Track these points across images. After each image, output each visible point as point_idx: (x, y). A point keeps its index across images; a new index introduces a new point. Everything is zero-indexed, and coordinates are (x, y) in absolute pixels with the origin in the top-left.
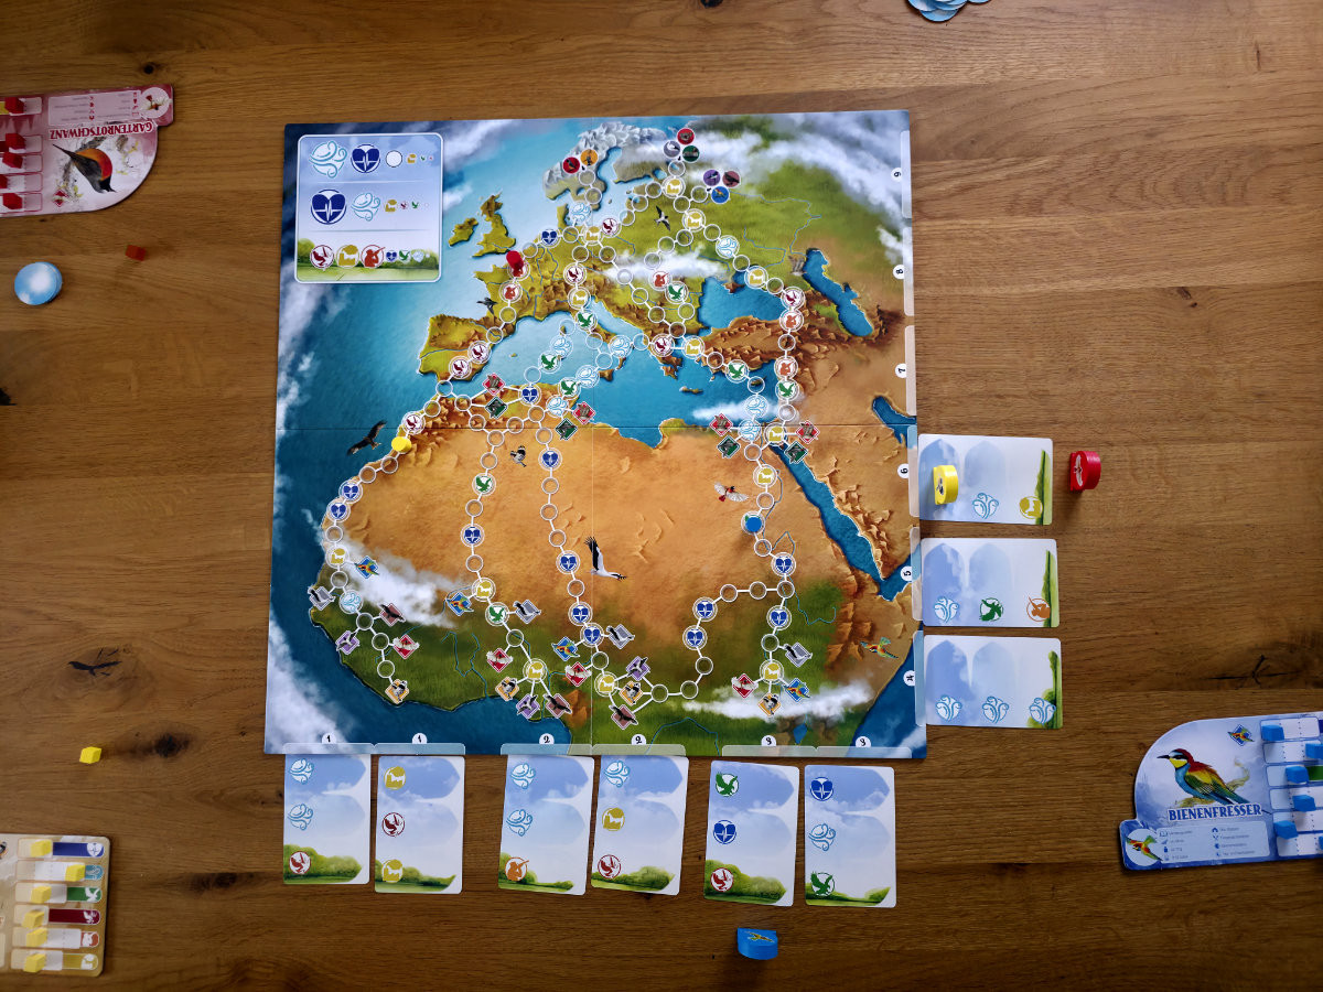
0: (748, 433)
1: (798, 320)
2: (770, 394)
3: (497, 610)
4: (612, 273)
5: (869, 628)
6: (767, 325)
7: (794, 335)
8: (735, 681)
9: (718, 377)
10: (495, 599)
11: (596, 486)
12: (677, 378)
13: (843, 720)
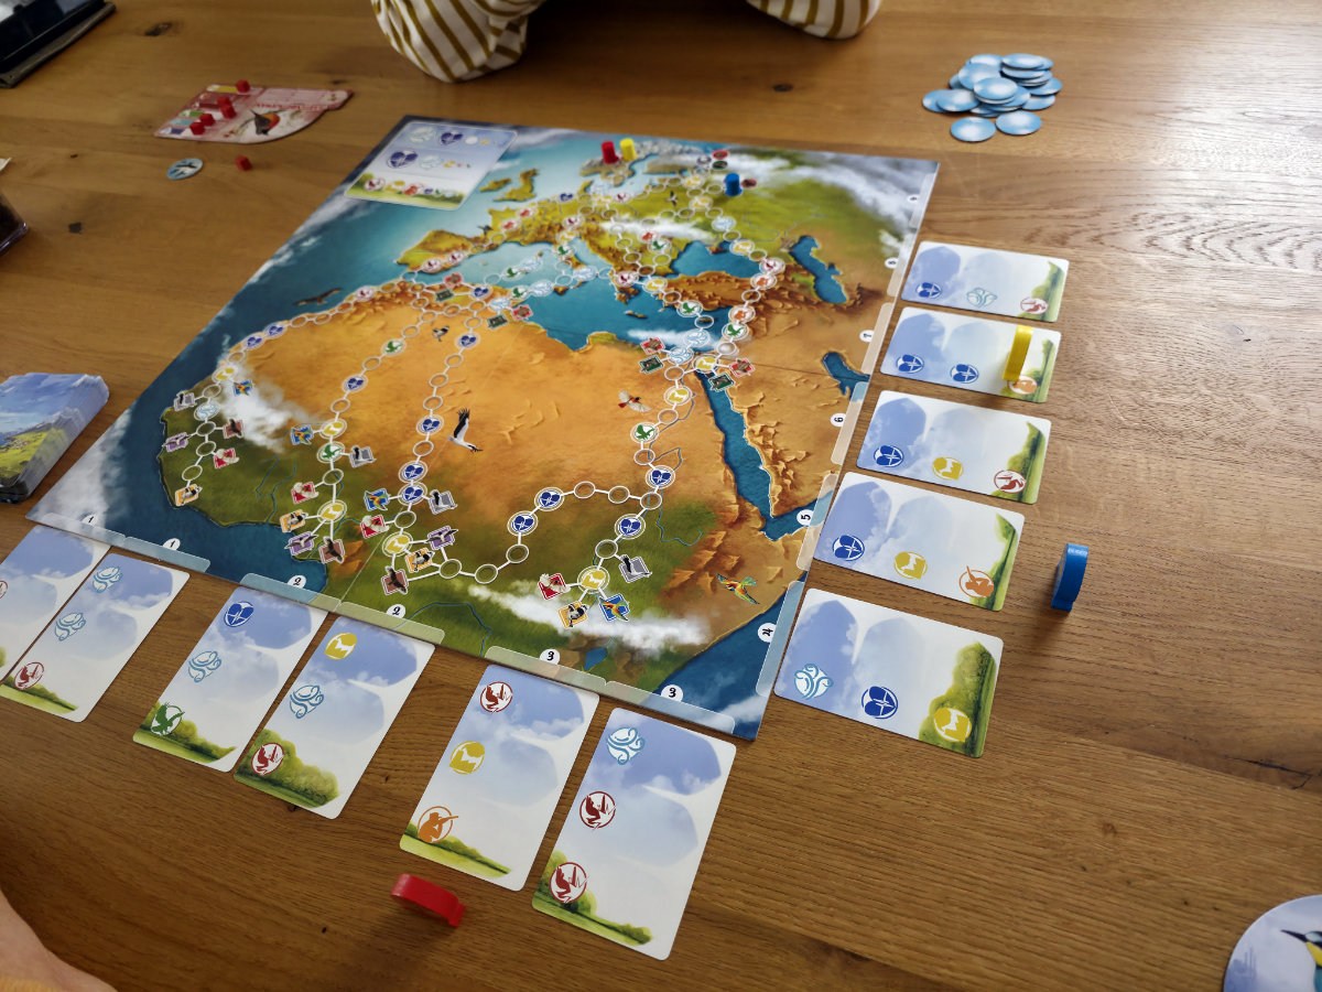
0: (677, 358)
1: (770, 282)
2: (716, 332)
3: (332, 449)
4: (606, 226)
5: (735, 562)
6: (737, 281)
7: (762, 291)
8: (545, 579)
9: (668, 310)
10: (337, 439)
11: (498, 369)
12: (626, 303)
13: (657, 658)
